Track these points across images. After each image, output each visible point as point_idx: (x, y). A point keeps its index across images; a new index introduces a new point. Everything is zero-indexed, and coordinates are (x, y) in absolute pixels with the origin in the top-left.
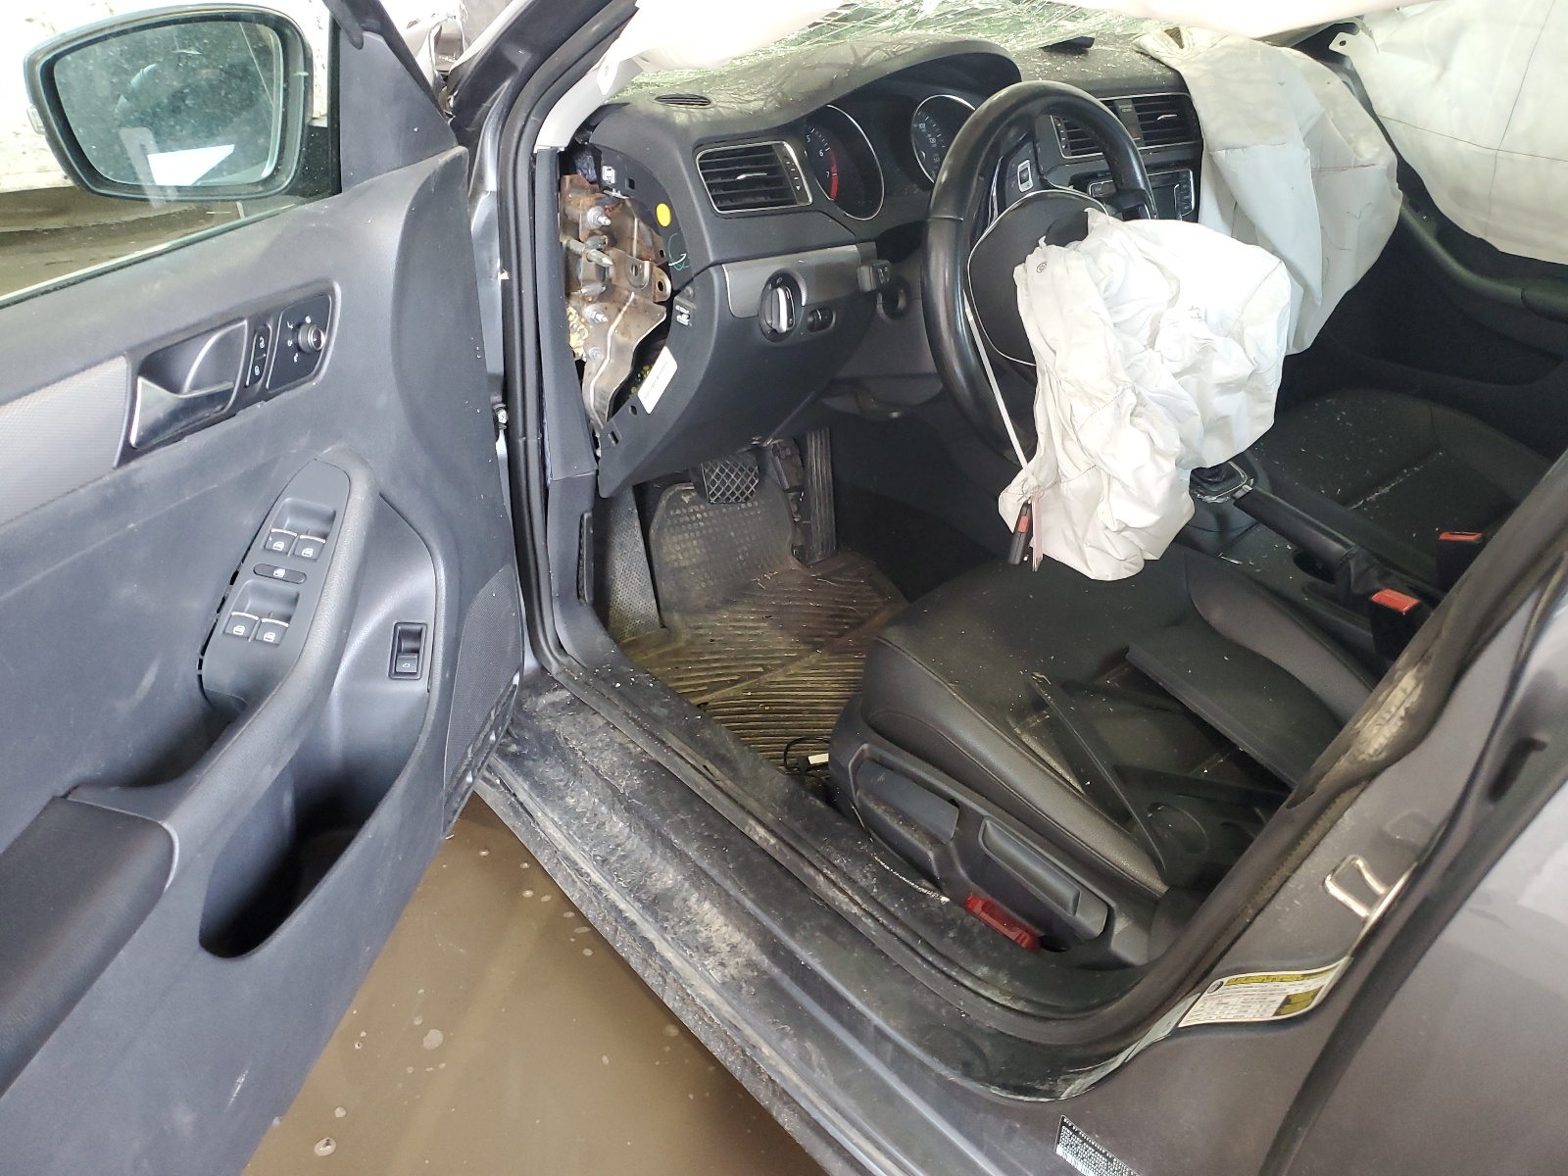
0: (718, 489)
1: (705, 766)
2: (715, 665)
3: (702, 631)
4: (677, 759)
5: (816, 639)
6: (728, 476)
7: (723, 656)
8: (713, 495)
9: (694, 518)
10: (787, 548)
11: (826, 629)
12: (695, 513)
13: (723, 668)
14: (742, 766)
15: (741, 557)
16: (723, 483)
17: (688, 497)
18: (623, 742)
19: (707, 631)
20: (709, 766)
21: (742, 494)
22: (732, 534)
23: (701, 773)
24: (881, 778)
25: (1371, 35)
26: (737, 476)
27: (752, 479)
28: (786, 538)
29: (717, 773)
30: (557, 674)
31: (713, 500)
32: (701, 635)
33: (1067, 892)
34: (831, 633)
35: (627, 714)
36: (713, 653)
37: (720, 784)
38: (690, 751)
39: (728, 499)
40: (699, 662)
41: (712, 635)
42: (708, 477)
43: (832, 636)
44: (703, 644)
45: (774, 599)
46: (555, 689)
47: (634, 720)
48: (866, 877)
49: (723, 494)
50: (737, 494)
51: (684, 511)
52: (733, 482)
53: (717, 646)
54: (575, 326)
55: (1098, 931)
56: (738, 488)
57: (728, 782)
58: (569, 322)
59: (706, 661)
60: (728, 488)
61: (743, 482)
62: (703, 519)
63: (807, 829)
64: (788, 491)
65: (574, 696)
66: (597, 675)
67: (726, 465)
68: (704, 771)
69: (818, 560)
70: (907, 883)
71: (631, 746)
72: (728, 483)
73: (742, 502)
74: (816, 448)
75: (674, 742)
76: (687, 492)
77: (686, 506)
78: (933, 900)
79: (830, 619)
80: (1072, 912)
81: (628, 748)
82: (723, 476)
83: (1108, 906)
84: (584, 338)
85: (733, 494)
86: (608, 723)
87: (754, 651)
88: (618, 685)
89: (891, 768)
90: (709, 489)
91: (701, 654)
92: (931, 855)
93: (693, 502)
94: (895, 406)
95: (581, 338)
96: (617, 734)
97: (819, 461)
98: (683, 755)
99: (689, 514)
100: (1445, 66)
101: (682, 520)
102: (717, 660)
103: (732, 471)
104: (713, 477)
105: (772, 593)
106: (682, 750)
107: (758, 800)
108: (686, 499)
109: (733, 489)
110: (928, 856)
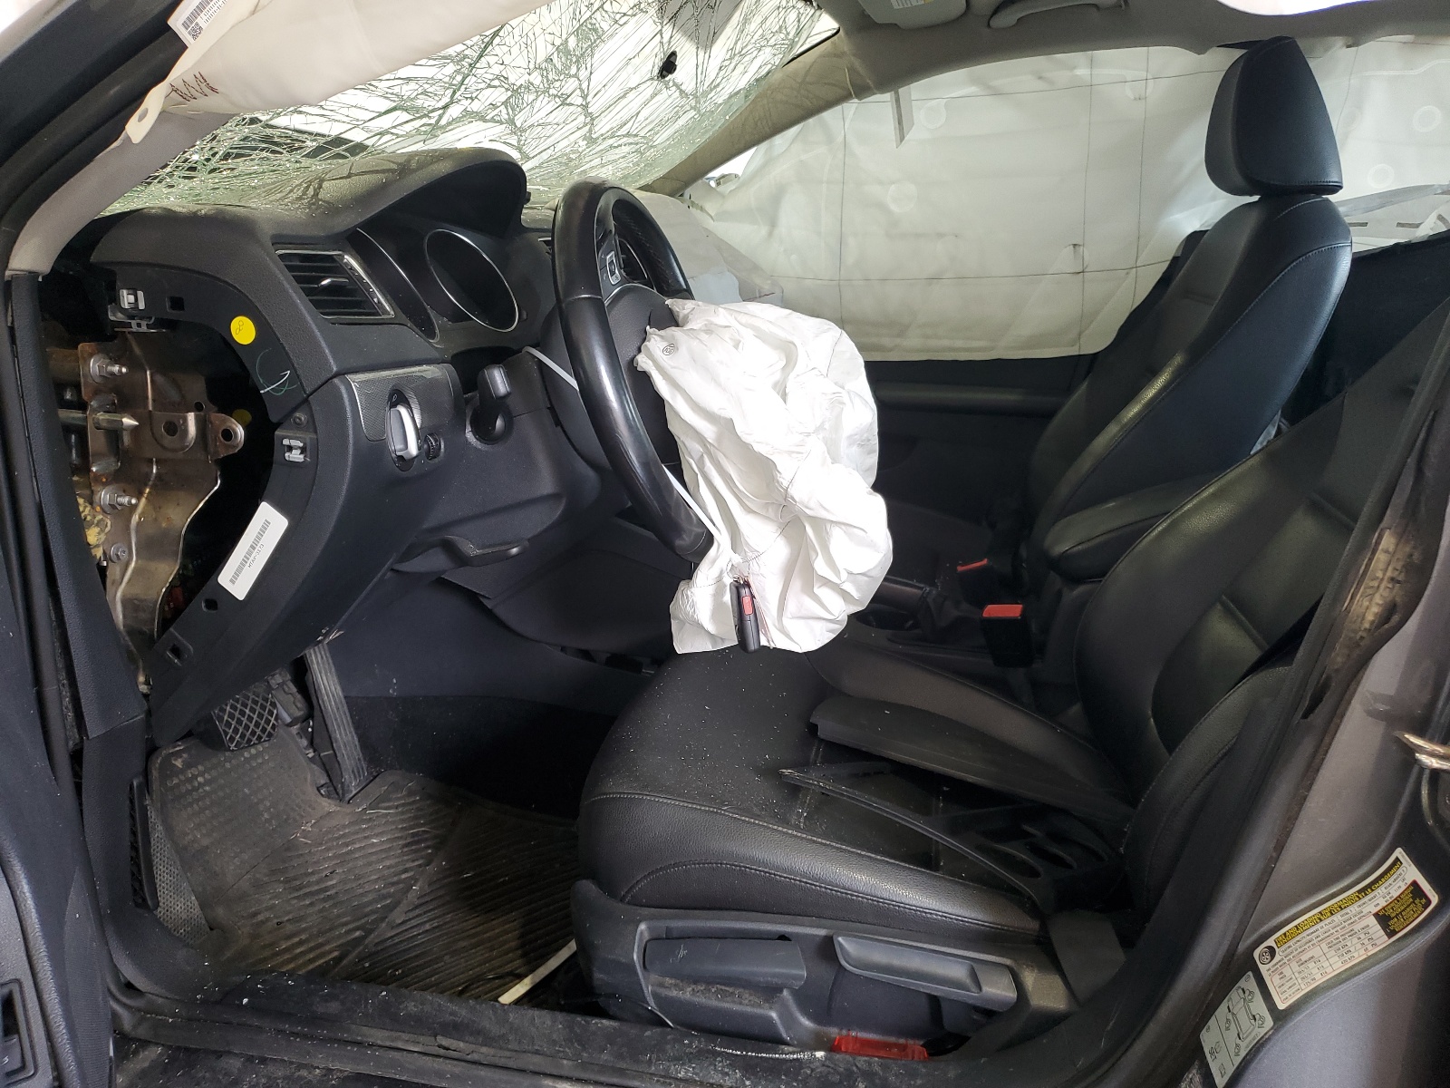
0: (236, 731)
1: (440, 1046)
2: (298, 951)
3: (260, 918)
4: (392, 1054)
5: (403, 876)
6: (243, 714)
7: (303, 937)
8: (232, 739)
9: (196, 784)
10: (311, 790)
11: (407, 860)
12: (194, 777)
13: (311, 950)
14: (486, 1024)
15: (266, 816)
16: (239, 721)
17: (180, 760)
18: (288, 1073)
19: (267, 914)
20: (445, 1042)
21: (264, 730)
22: (246, 790)
23: (438, 1056)
24: (682, 953)
25: (702, 209)
26: (253, 710)
27: (270, 710)
28: (306, 779)
29: (462, 1045)
30: (135, 1027)
31: (232, 746)
32: (263, 922)
33: (958, 972)
34: (416, 863)
35: (280, 1031)
36: (289, 937)
37: (475, 1057)
38: (404, 1036)
39: (249, 740)
40: (277, 954)
41: (275, 917)
42: (221, 719)
43: (420, 866)
44: (270, 932)
45: (328, 849)
46: (136, 1053)
47: (296, 1035)
48: (727, 1074)
49: (243, 736)
50: (258, 732)
51: (182, 777)
52: (250, 719)
53: (289, 928)
54: (89, 518)
55: (1011, 994)
56: (257, 725)
57: (484, 1050)
58: (80, 513)
59: (287, 950)
60: (247, 727)
61: (260, 716)
62: (207, 782)
63: (621, 1057)
64: (290, 725)
65: (170, 1047)
66: (203, 1001)
67: (237, 701)
68: (442, 1052)
69: (354, 792)
70: (771, 1058)
71: (304, 1073)
72: (245, 720)
73: (265, 741)
74: (318, 663)
75: (378, 1036)
76: (177, 755)
77: (182, 771)
78: (810, 1061)
79: (406, 849)
80: (974, 988)
81: (301, 1078)
82: (237, 714)
83: (1008, 967)
84: (107, 530)
85: (253, 733)
86: (250, 1059)
87: (339, 916)
88: (245, 1001)
89: (684, 937)
90: (226, 734)
91: (272, 945)
92: (774, 1015)
93: (188, 765)
94: (512, 544)
95: (102, 531)
96: (271, 1068)
97: (324, 678)
98: (400, 1045)
99: (190, 780)
100: (773, 224)
101: (183, 789)
102: (301, 943)
103: (245, 705)
104: (226, 718)
105: (321, 844)
106: (397, 1039)
107: (537, 1052)
108: (179, 763)
109: (252, 726)
110: (771, 1017)
